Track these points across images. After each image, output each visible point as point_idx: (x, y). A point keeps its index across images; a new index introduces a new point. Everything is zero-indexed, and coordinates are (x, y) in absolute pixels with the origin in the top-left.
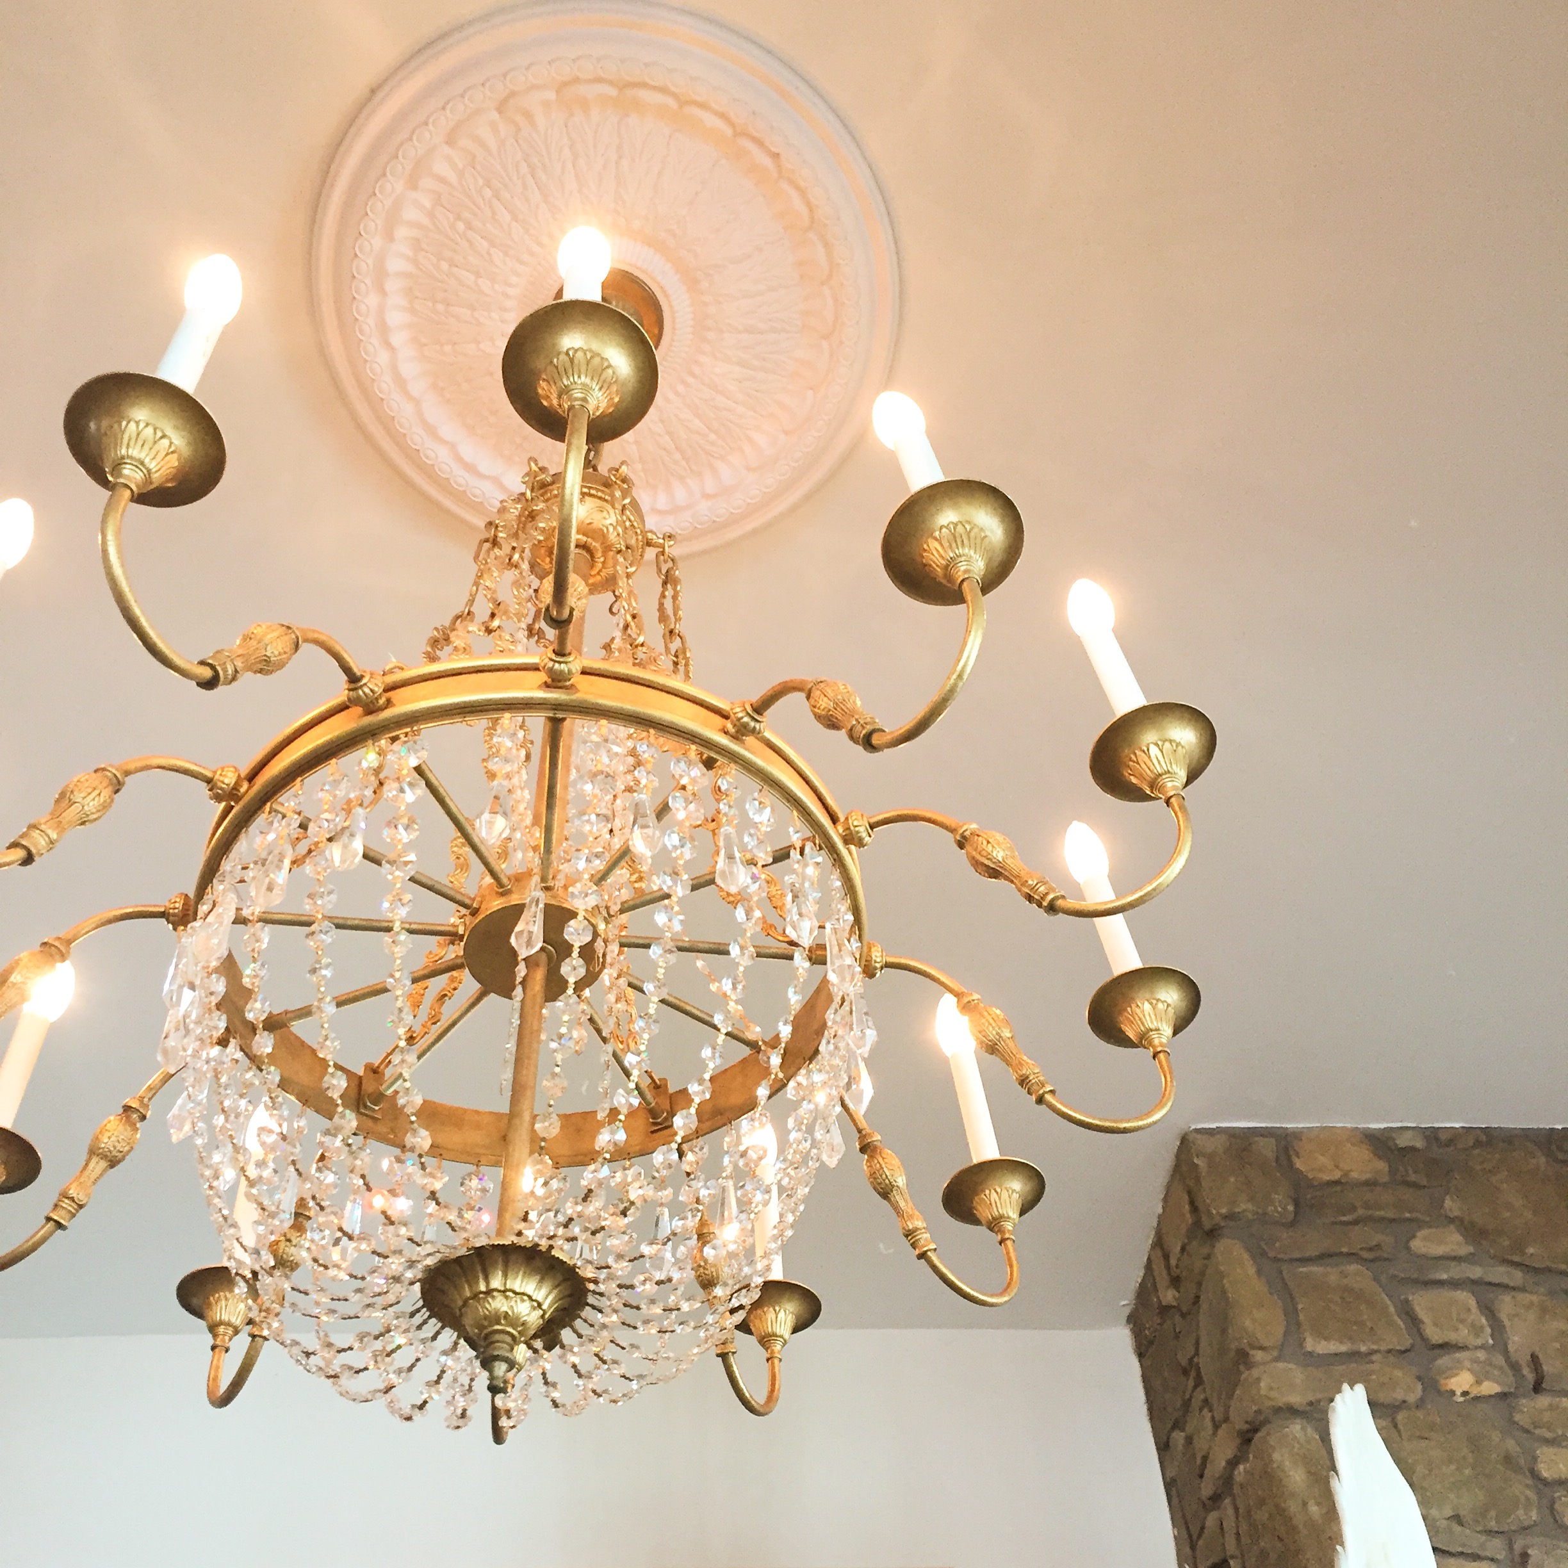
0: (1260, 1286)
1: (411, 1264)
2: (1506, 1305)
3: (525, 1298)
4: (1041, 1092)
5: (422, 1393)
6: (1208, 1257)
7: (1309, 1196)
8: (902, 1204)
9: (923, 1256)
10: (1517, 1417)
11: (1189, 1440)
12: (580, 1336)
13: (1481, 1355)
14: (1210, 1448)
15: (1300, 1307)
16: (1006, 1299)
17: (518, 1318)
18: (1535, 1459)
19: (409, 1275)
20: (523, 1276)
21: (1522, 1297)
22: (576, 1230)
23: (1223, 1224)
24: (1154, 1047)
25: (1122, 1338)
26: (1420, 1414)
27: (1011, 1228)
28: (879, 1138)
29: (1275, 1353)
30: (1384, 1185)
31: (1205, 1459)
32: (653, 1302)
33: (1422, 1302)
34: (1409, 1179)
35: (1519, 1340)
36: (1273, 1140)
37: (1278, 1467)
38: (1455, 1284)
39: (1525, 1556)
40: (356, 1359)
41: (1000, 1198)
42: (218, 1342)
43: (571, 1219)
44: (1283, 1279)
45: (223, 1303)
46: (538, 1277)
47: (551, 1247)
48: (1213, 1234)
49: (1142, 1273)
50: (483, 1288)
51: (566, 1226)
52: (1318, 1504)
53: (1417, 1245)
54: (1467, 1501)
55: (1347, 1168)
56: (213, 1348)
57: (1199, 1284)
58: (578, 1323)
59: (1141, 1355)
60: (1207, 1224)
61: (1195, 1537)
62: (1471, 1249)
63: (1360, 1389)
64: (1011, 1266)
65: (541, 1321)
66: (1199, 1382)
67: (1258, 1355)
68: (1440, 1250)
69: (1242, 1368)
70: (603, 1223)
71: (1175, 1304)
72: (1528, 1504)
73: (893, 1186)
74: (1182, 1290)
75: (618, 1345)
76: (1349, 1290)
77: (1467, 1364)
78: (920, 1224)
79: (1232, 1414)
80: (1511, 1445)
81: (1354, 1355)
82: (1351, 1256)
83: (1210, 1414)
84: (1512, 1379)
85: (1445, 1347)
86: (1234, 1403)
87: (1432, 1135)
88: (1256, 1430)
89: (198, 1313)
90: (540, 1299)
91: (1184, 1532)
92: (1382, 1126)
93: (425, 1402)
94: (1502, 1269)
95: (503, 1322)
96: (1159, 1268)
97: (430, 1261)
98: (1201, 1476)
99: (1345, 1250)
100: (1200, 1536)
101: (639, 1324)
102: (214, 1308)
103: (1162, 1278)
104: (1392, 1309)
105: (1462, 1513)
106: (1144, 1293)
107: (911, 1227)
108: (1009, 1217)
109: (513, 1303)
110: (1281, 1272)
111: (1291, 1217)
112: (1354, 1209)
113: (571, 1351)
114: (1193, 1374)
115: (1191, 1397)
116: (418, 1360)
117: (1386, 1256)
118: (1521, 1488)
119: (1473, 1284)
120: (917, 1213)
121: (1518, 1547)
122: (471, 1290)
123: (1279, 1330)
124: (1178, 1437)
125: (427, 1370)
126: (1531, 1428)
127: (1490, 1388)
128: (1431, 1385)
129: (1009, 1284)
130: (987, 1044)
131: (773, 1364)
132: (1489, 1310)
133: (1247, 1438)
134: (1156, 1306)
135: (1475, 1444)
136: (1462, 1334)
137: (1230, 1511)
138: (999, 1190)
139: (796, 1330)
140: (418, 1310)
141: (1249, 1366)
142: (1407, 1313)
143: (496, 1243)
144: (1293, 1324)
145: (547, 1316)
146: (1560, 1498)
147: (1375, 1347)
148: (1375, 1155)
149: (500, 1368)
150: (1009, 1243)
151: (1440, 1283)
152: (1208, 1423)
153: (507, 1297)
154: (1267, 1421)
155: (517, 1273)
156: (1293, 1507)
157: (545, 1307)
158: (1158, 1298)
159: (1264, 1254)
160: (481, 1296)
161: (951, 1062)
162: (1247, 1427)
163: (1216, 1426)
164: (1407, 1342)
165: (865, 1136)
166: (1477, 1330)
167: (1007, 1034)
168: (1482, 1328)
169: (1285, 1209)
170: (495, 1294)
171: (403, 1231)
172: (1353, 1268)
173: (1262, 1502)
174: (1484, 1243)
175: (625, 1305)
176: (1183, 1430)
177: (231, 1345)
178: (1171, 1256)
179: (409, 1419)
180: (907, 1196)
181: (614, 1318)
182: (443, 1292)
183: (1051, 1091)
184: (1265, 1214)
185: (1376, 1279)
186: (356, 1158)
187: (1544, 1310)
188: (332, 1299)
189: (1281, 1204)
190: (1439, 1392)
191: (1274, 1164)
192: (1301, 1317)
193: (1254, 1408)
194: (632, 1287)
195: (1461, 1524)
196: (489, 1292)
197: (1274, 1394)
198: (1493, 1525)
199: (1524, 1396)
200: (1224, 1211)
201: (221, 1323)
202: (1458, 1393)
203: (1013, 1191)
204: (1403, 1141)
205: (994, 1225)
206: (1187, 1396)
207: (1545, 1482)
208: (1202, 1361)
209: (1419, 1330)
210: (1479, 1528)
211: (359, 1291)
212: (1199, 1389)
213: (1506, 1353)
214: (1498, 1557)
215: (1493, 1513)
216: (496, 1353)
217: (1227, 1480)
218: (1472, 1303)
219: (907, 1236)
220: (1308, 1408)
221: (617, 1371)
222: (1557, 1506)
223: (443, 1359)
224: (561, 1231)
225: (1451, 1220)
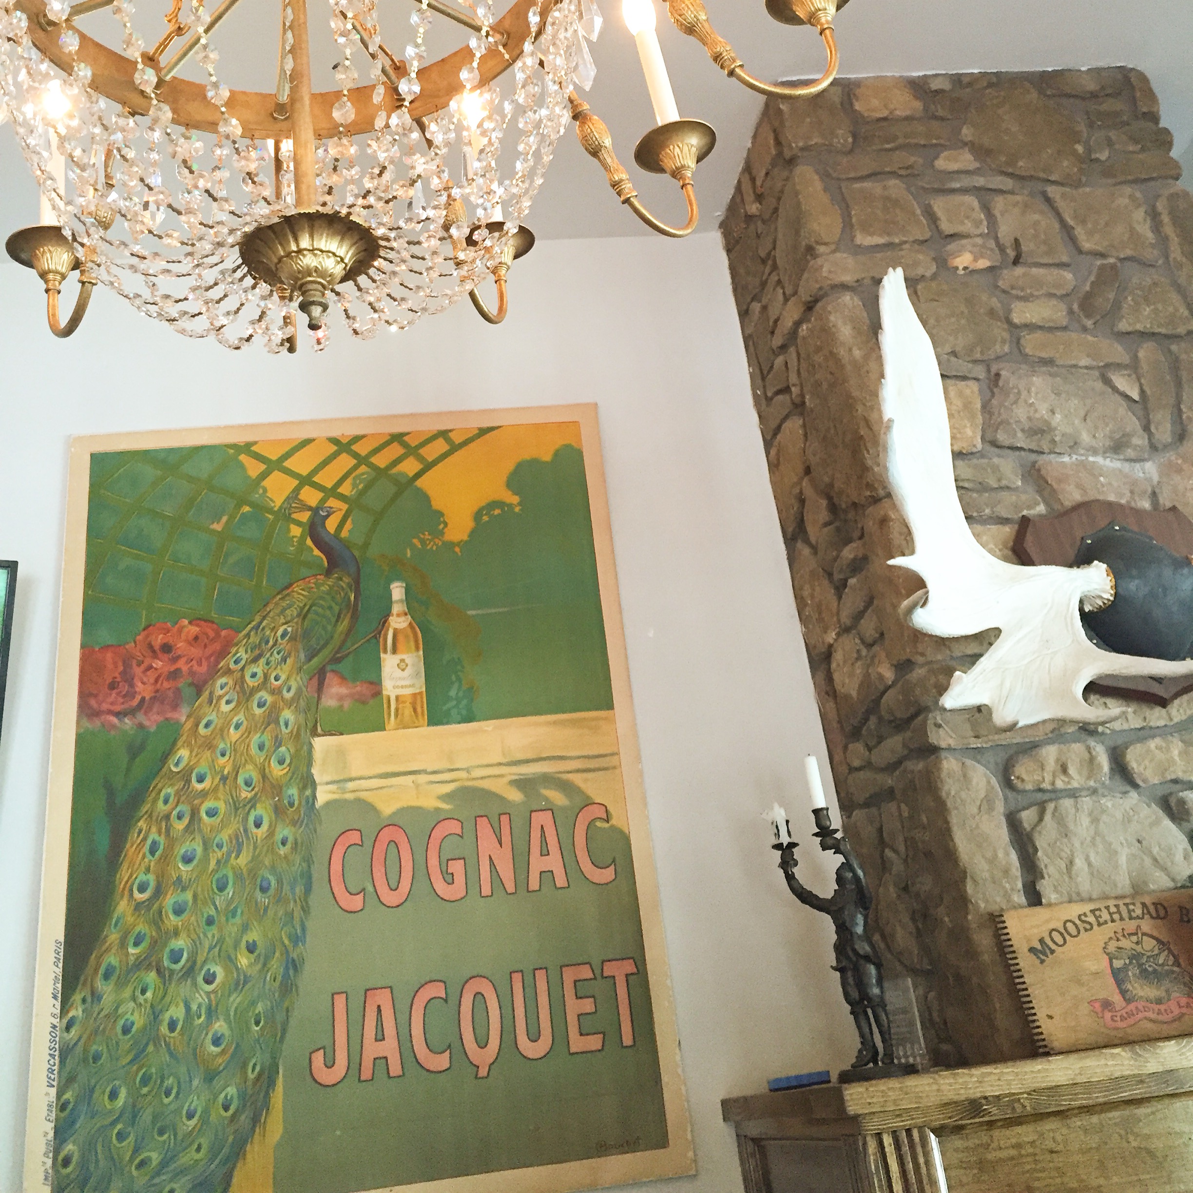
0: (825, 199)
1: (232, 231)
2: (999, 204)
3: (331, 255)
4: (733, 66)
5: (247, 329)
6: (787, 179)
7: (863, 130)
8: (609, 160)
9: (627, 201)
10: (1000, 283)
11: (765, 308)
12: (374, 281)
13: (979, 241)
14: (781, 314)
15: (853, 213)
16: (689, 231)
17: (326, 271)
18: (1010, 311)
19: (231, 240)
20: (327, 237)
21: (1010, 197)
22: (371, 200)
23: (799, 154)
24: (822, 25)
25: (715, 239)
26: (934, 284)
27: (690, 175)
28: (588, 107)
29: (833, 247)
30: (919, 119)
31: (776, 321)
32: (435, 253)
33: (939, 205)
34: (937, 114)
35: (1006, 230)
36: (840, 89)
37: (833, 326)
38: (964, 191)
39: (998, 375)
40: (192, 306)
41: (682, 152)
42: (50, 287)
43: (369, 192)
44: (842, 194)
45: (48, 255)
46: (339, 238)
47: (349, 214)
48: (791, 162)
49: (732, 191)
50: (294, 248)
51: (364, 197)
52: (860, 349)
53: (941, 163)
54: (960, 342)
55: (892, 107)
56: (47, 291)
57: (779, 199)
58: (372, 271)
59: (729, 251)
60: (787, 154)
61: (765, 372)
62: (977, 165)
63: (900, 271)
64: (691, 204)
65: (344, 272)
66: (775, 267)
67: (821, 249)
68: (954, 166)
69: (808, 257)
70: (395, 194)
71: (758, 214)
72: (1004, 342)
73: (601, 146)
74: (764, 203)
75: (406, 287)
76: (888, 198)
77: (969, 247)
78: (624, 176)
79: (801, 291)
80: (995, 302)
81: (890, 246)
82: (893, 174)
83: (781, 291)
84: (999, 257)
85: (953, 236)
86: (802, 283)
87: (957, 80)
88: (816, 301)
89: (29, 264)
90: (342, 255)
91: (758, 371)
92: (921, 74)
93: (251, 336)
94: (1000, 178)
95: (314, 274)
96: (747, 187)
97: (247, 229)
98: (773, 333)
99: (887, 169)
100: (769, 372)
101: (423, 271)
102: (41, 260)
103: (749, 197)
104: (918, 212)
105: (957, 349)
106: (733, 208)
107: (617, 179)
108: (689, 167)
109: (321, 259)
110: (840, 188)
111: (850, 146)
112: (896, 138)
113: (368, 293)
114: (770, 262)
115: (767, 279)
116: (242, 305)
117: (916, 172)
118: (999, 331)
119: (977, 191)
120: (621, 167)
121: (994, 370)
122: (284, 251)
123: (838, 231)
124: (756, 307)
125: (251, 312)
126: (1009, 289)
127: (983, 264)
128: (942, 262)
129: (691, 220)
130: (686, 26)
131: (500, 285)
132: (987, 209)
133: (809, 307)
134: (743, 215)
135: (970, 302)
136: (967, 227)
137: (794, 356)
138: (681, 146)
139: (516, 257)
140: (239, 267)
141: (815, 256)
142: (930, 215)
143: (302, 212)
144: (848, 225)
145: (348, 268)
146: (1024, 336)
147: (905, 239)
148: (914, 96)
149: (316, 311)
150: (689, 187)
151: (953, 191)
152: (781, 298)
153: (315, 255)
154: (826, 295)
155: (322, 235)
156: (842, 352)
157: (346, 261)
158: (745, 209)
159: (828, 175)
160: (293, 254)
161: (636, 39)
162: (810, 299)
163: (786, 300)
164: (928, 235)
165: (577, 106)
166: (977, 224)
167: (703, 17)
168: (981, 222)
169: (846, 141)
170: (305, 252)
171: (226, 207)
172: (893, 182)
173: (818, 349)
174: (988, 160)
175: (412, 257)
176: (760, 301)
177: (61, 287)
178: (757, 179)
179: (238, 348)
180: (613, 154)
181: (404, 267)
182: (258, 252)
183: (741, 66)
184: (831, 145)
185: (908, 189)
186: (176, 145)
187: (1026, 206)
188: (168, 262)
189: (843, 137)
190: (948, 269)
191: (839, 106)
192: (854, 220)
193: (818, 286)
194: (419, 243)
195: (956, 356)
196: (300, 251)
197: (831, 276)
198: (978, 356)
199: (1006, 268)
200: (801, 144)
201: (50, 271)
202: (961, 268)
203: (692, 146)
204: (935, 85)
205: (677, 174)
206: (764, 278)
207: (1017, 326)
208: (778, 253)
209: (937, 227)
210: (969, 359)
211: (190, 254)
212: (774, 273)
213: (996, 239)
214: (981, 377)
215: (979, 349)
216: (312, 299)
217: (793, 333)
218: (976, 204)
219: (613, 186)
220: (855, 284)
221: (405, 306)
222: (1022, 341)
223: (262, 304)
224: (360, 201)
225: (966, 144)
